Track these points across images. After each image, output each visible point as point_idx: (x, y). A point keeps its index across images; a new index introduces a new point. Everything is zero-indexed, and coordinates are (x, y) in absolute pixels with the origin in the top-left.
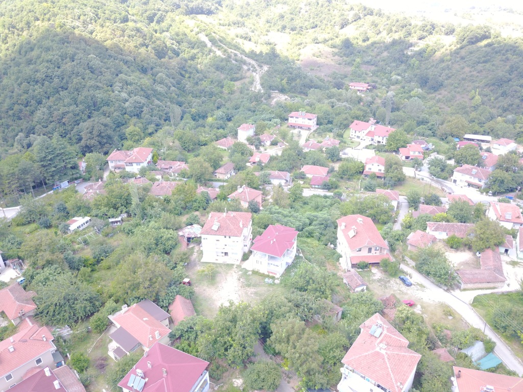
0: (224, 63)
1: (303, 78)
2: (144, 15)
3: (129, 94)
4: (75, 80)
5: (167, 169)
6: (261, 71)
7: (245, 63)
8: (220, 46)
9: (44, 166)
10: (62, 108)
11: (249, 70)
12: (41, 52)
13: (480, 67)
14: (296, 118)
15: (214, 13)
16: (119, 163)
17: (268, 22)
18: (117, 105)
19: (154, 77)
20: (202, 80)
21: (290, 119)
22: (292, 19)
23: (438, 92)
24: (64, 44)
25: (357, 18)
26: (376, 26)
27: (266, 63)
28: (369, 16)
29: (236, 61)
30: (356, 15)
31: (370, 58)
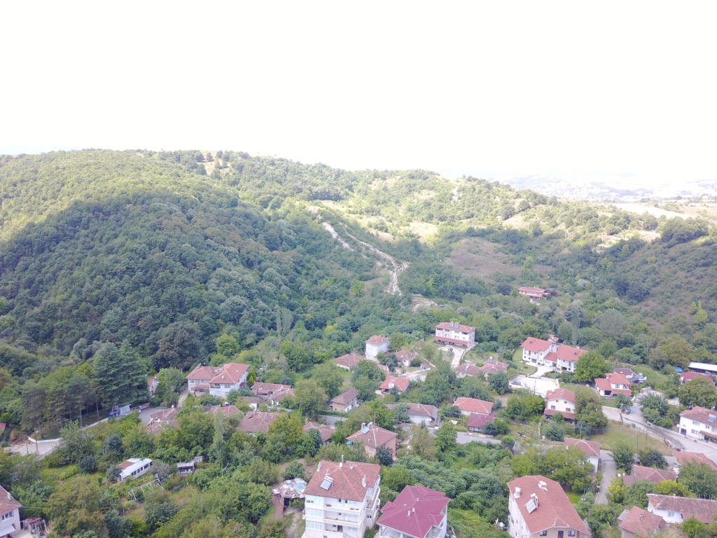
0: (352, 258)
1: (455, 279)
2: (257, 199)
3: (226, 293)
4: (161, 273)
5: (266, 394)
6: (399, 268)
7: (379, 258)
8: (348, 237)
9: (102, 383)
10: (140, 307)
11: (383, 267)
12: (127, 240)
13: (699, 271)
14: (446, 330)
15: (343, 199)
16: (202, 384)
17: (410, 210)
18: (209, 306)
19: (261, 273)
20: (322, 278)
21: (437, 331)
22: (441, 207)
23: (643, 303)
24: (155, 230)
25: (525, 208)
26: (551, 216)
27: (406, 259)
28: (541, 205)
29: (368, 256)
30: (523, 203)
31: (545, 256)
